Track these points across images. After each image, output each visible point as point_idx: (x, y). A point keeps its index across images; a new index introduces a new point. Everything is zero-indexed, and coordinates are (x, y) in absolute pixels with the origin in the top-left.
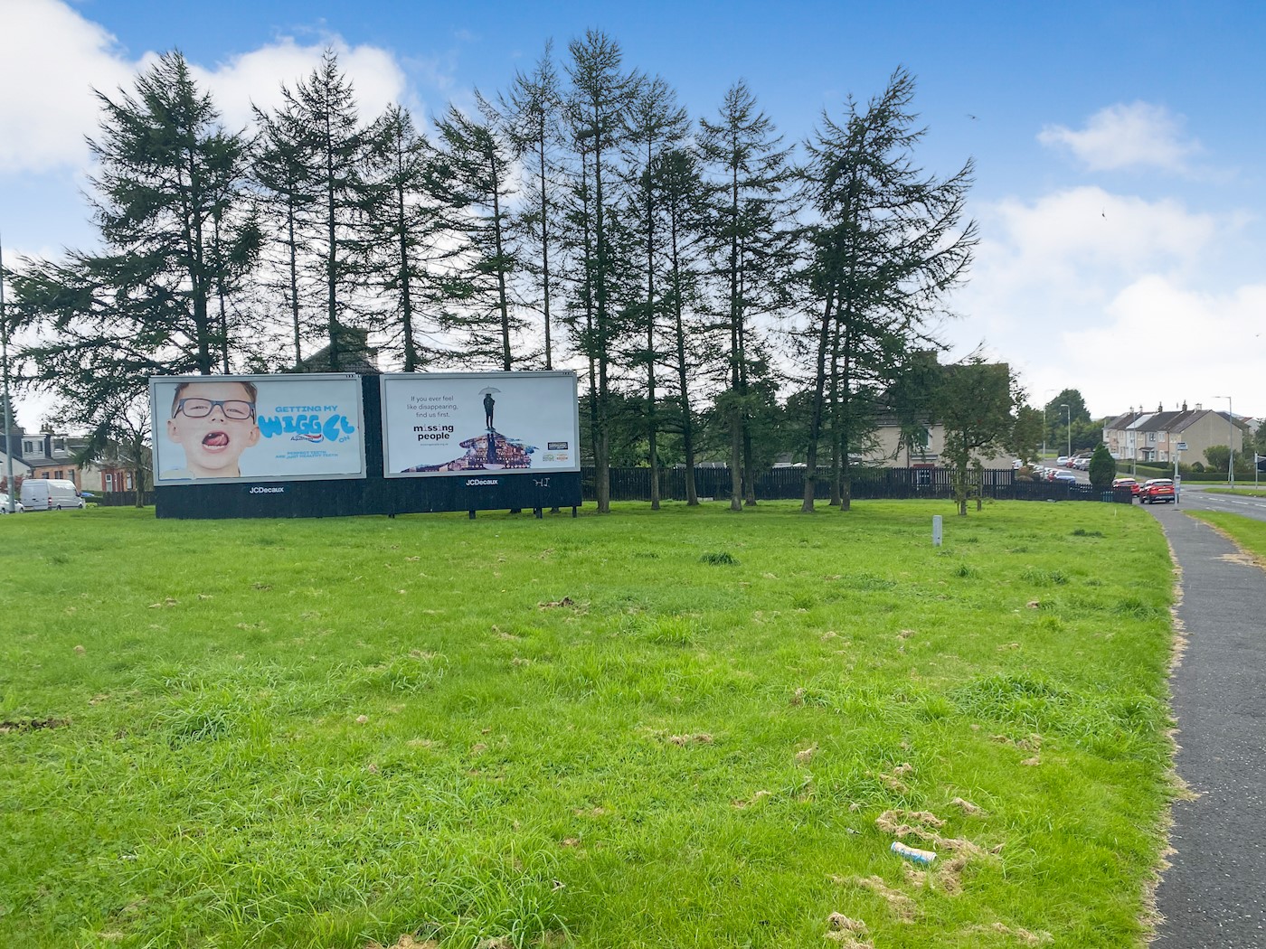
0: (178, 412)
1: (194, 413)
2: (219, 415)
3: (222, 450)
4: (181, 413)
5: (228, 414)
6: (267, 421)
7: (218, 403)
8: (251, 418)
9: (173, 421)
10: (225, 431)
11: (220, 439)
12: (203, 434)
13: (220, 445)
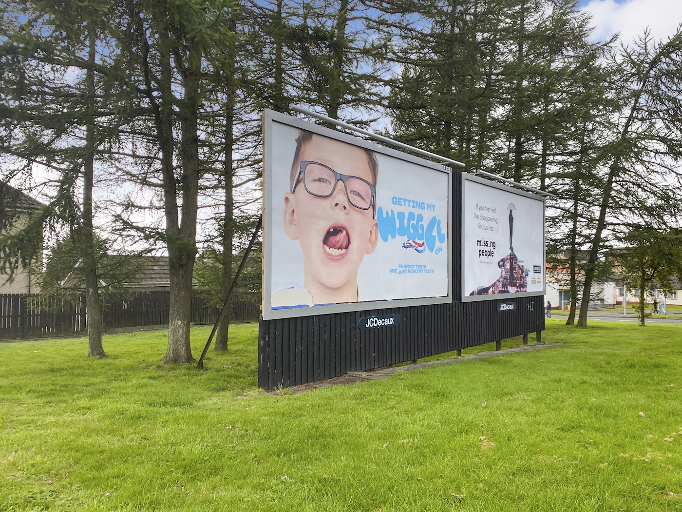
0: (298, 182)
1: (316, 188)
2: (341, 198)
3: (342, 256)
4: (301, 185)
5: (351, 196)
6: (384, 216)
7: (341, 178)
8: (371, 209)
9: (291, 197)
10: (347, 225)
11: (341, 237)
12: (323, 227)
13: (340, 248)
